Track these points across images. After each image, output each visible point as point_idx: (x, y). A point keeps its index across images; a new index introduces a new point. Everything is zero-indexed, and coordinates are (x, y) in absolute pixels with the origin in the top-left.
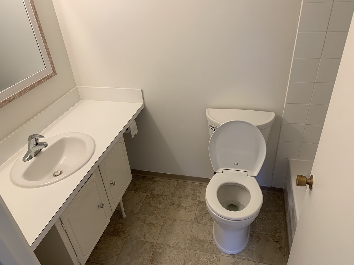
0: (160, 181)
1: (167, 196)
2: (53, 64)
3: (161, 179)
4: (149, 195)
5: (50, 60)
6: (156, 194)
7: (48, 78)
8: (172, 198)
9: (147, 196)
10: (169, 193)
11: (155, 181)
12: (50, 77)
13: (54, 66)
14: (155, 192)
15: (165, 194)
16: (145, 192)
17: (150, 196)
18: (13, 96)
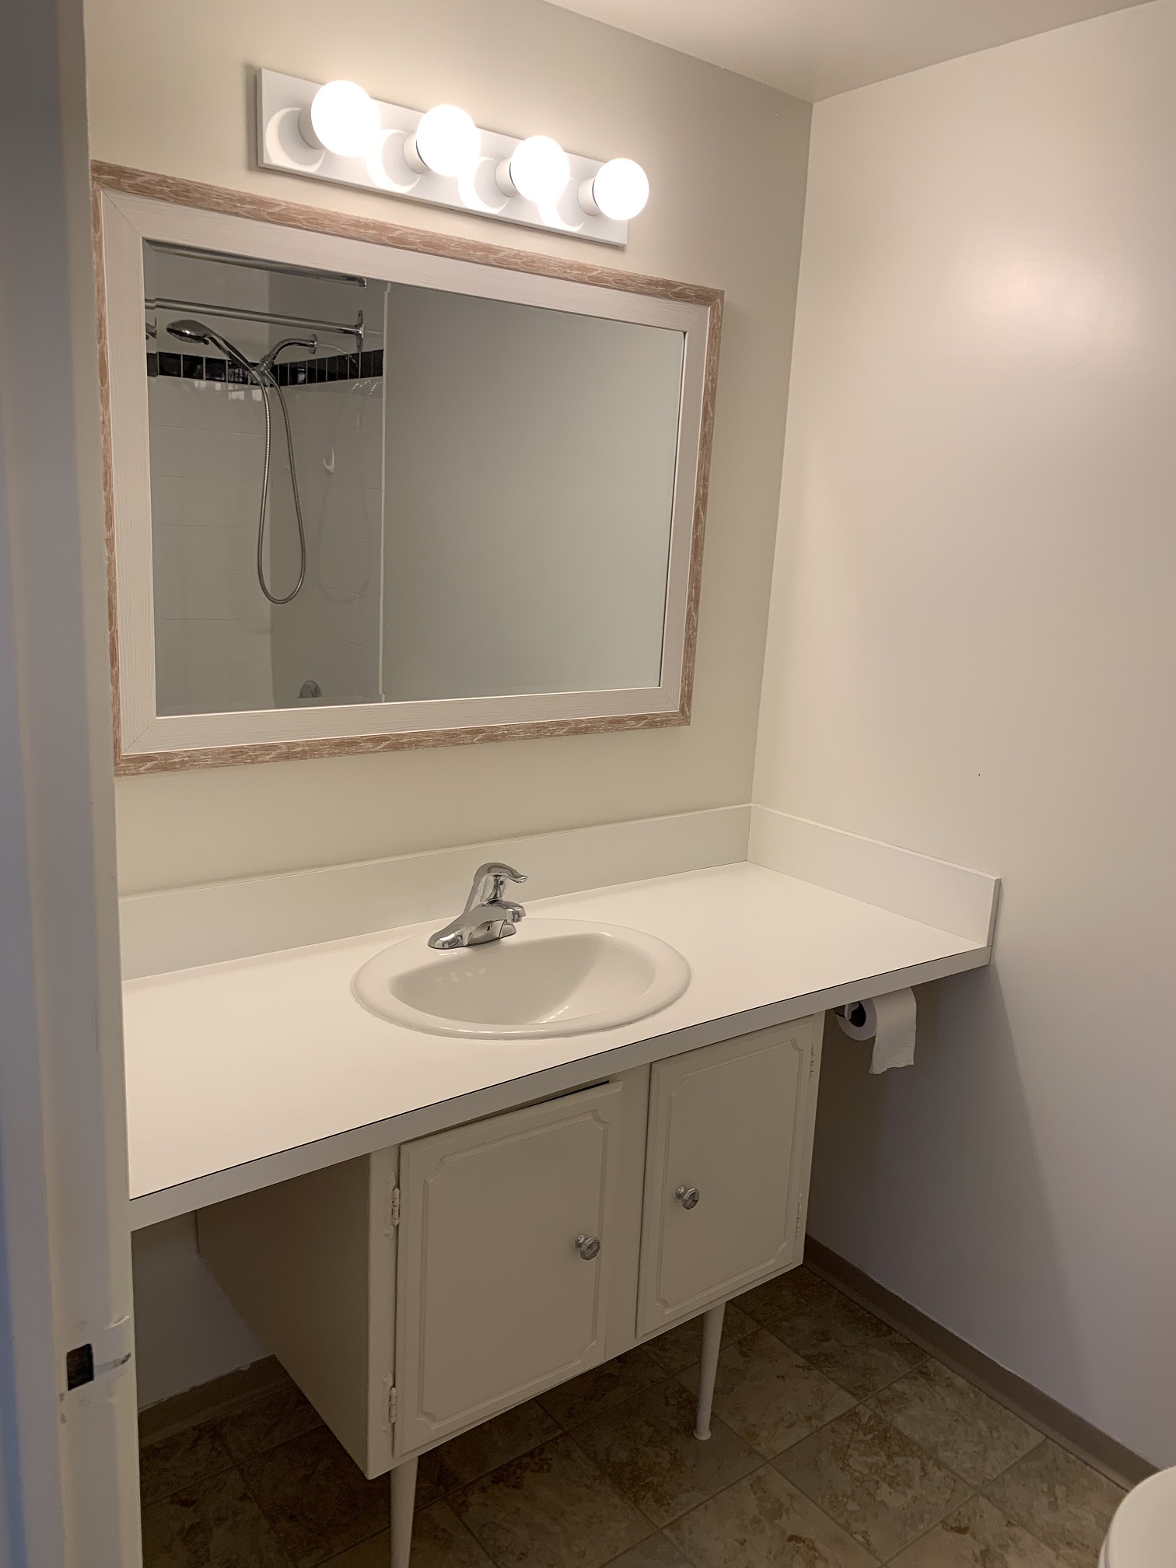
0: (950, 1386)
1: (952, 1472)
2: (690, 685)
3: (959, 1381)
4: (865, 1414)
5: (685, 668)
6: (899, 1433)
7: (652, 722)
8: (970, 1494)
9: (852, 1415)
10: (968, 1465)
11: (925, 1374)
12: (662, 722)
13: (690, 692)
14: (900, 1421)
15: (944, 1455)
16: (854, 1395)
17: (864, 1421)
18: (509, 729)
